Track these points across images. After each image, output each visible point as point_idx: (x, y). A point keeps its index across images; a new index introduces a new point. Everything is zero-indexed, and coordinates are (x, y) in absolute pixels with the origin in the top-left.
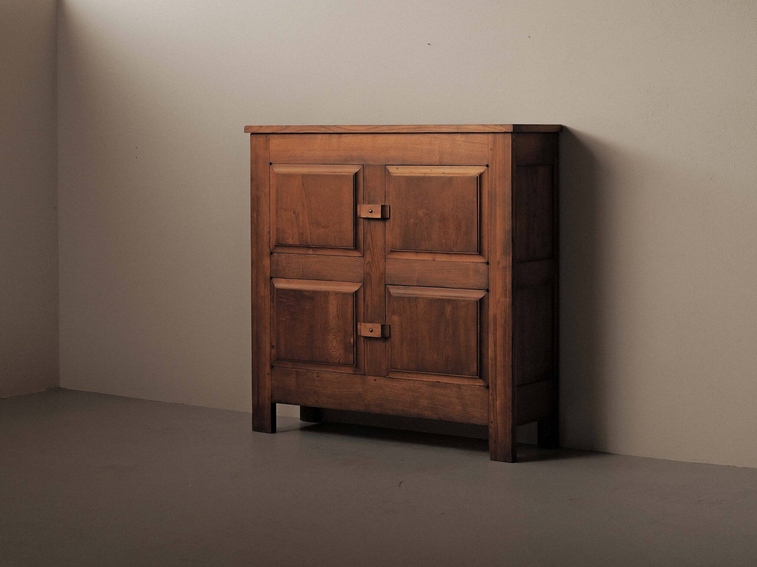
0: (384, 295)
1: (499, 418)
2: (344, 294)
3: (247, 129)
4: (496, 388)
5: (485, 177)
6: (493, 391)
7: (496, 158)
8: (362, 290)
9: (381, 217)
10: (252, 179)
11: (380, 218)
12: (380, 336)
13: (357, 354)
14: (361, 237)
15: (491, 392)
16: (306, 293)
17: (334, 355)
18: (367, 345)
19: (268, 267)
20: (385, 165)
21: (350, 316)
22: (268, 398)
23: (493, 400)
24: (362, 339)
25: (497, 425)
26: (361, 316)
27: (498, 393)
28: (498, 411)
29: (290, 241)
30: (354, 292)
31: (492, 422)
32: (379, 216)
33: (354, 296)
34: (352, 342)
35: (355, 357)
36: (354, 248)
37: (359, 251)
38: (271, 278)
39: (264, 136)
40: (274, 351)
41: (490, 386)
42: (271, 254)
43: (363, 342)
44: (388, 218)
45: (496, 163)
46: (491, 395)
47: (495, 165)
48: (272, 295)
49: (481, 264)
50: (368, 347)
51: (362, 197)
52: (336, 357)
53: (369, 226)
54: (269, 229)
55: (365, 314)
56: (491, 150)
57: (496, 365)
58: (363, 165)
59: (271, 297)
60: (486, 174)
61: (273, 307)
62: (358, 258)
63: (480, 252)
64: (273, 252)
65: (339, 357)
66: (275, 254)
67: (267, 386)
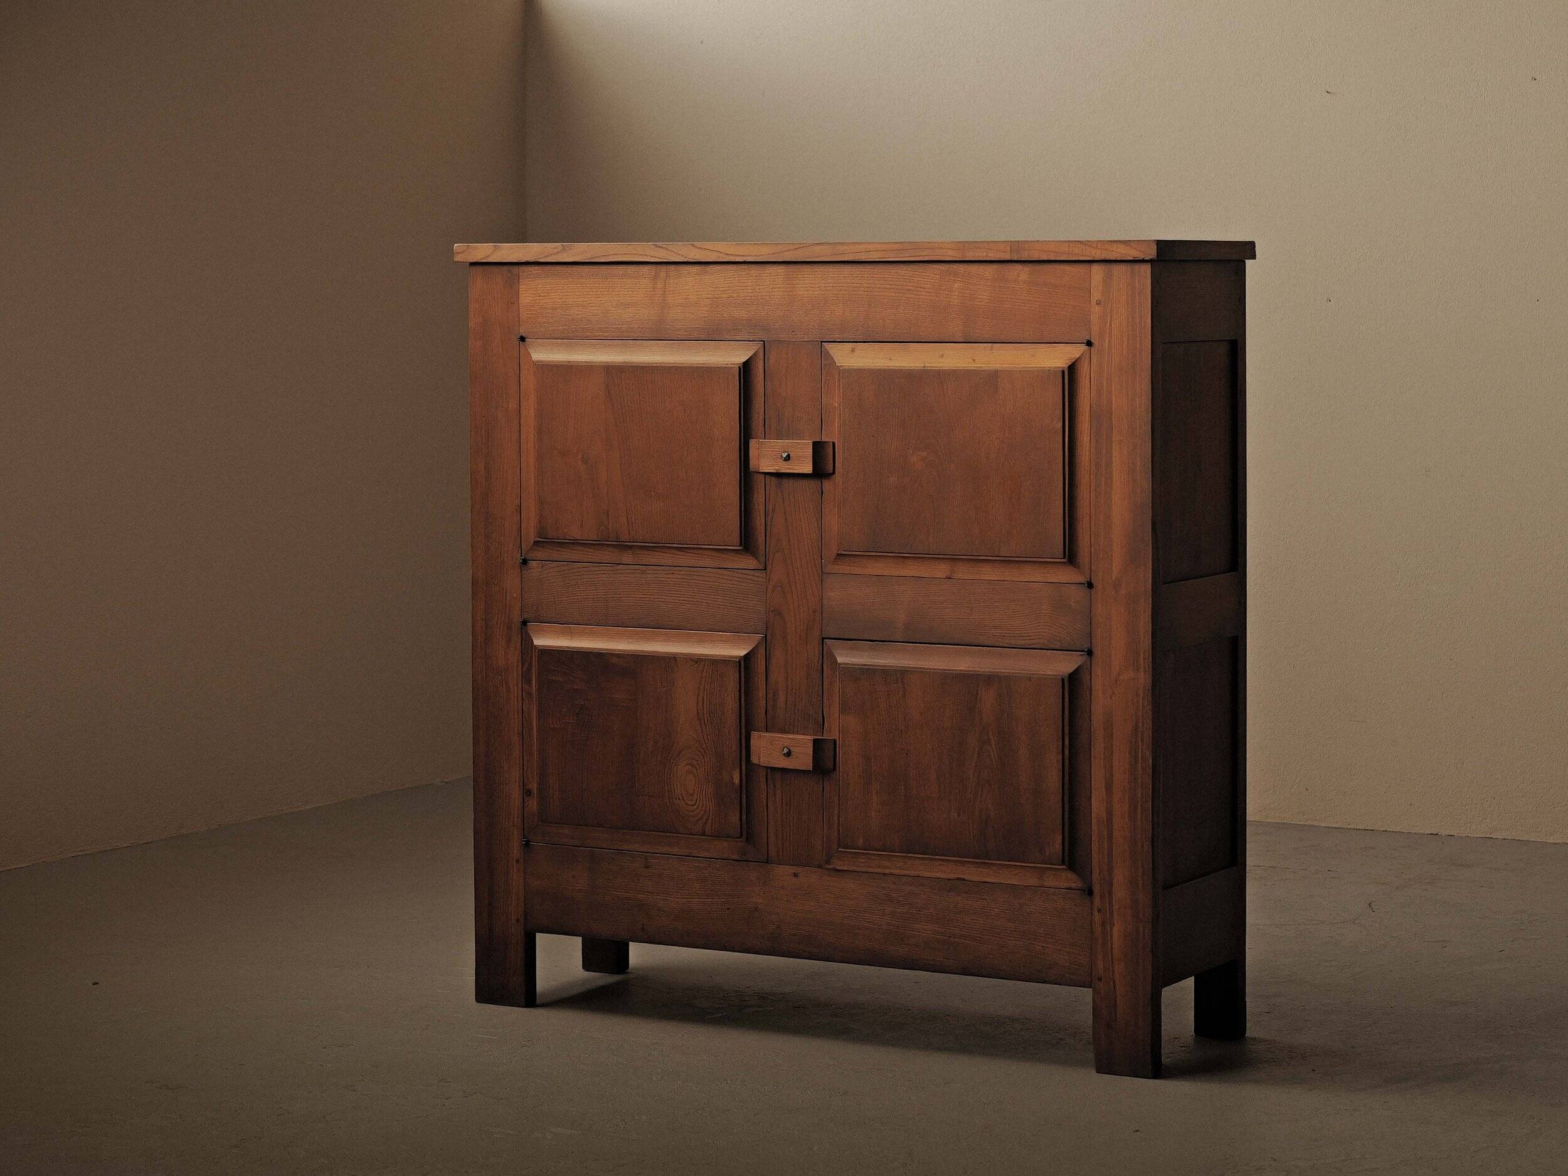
0: (820, 666)
1: (1119, 968)
2: (716, 662)
4: (1110, 894)
5: (1083, 372)
6: (1102, 900)
7: (1111, 325)
8: (762, 651)
9: (813, 469)
10: (474, 379)
11: (811, 472)
12: (810, 768)
13: (749, 810)
14: (759, 521)
15: (1097, 901)
16: (614, 660)
17: (691, 814)
18: (775, 787)
19: (515, 595)
20: (822, 342)
21: (730, 718)
22: (518, 920)
23: (1103, 924)
24: (763, 773)
25: (1114, 985)
26: (759, 716)
27: (1115, 907)
28: (1117, 951)
29: (575, 533)
30: (741, 658)
31: (1100, 979)
32: (808, 469)
33: (743, 666)
34: (737, 781)
35: (744, 817)
36: (740, 548)
37: (755, 555)
38: (524, 623)
39: (503, 270)
40: (533, 805)
41: (1097, 889)
42: (525, 562)
43: (765, 781)
44: (831, 472)
45: (1110, 336)
46: (1099, 911)
47: (1109, 342)
48: (526, 666)
49: (1073, 587)
50: (778, 792)
51: (761, 422)
52: (696, 819)
53: (779, 493)
54: (517, 502)
55: (770, 712)
56: (1098, 303)
57: (1110, 837)
58: (764, 341)
59: (524, 670)
60: (1086, 365)
61: (530, 694)
62: (752, 573)
63: (1071, 556)
64: (528, 557)
65: (702, 818)
66: (533, 564)
67: (514, 891)
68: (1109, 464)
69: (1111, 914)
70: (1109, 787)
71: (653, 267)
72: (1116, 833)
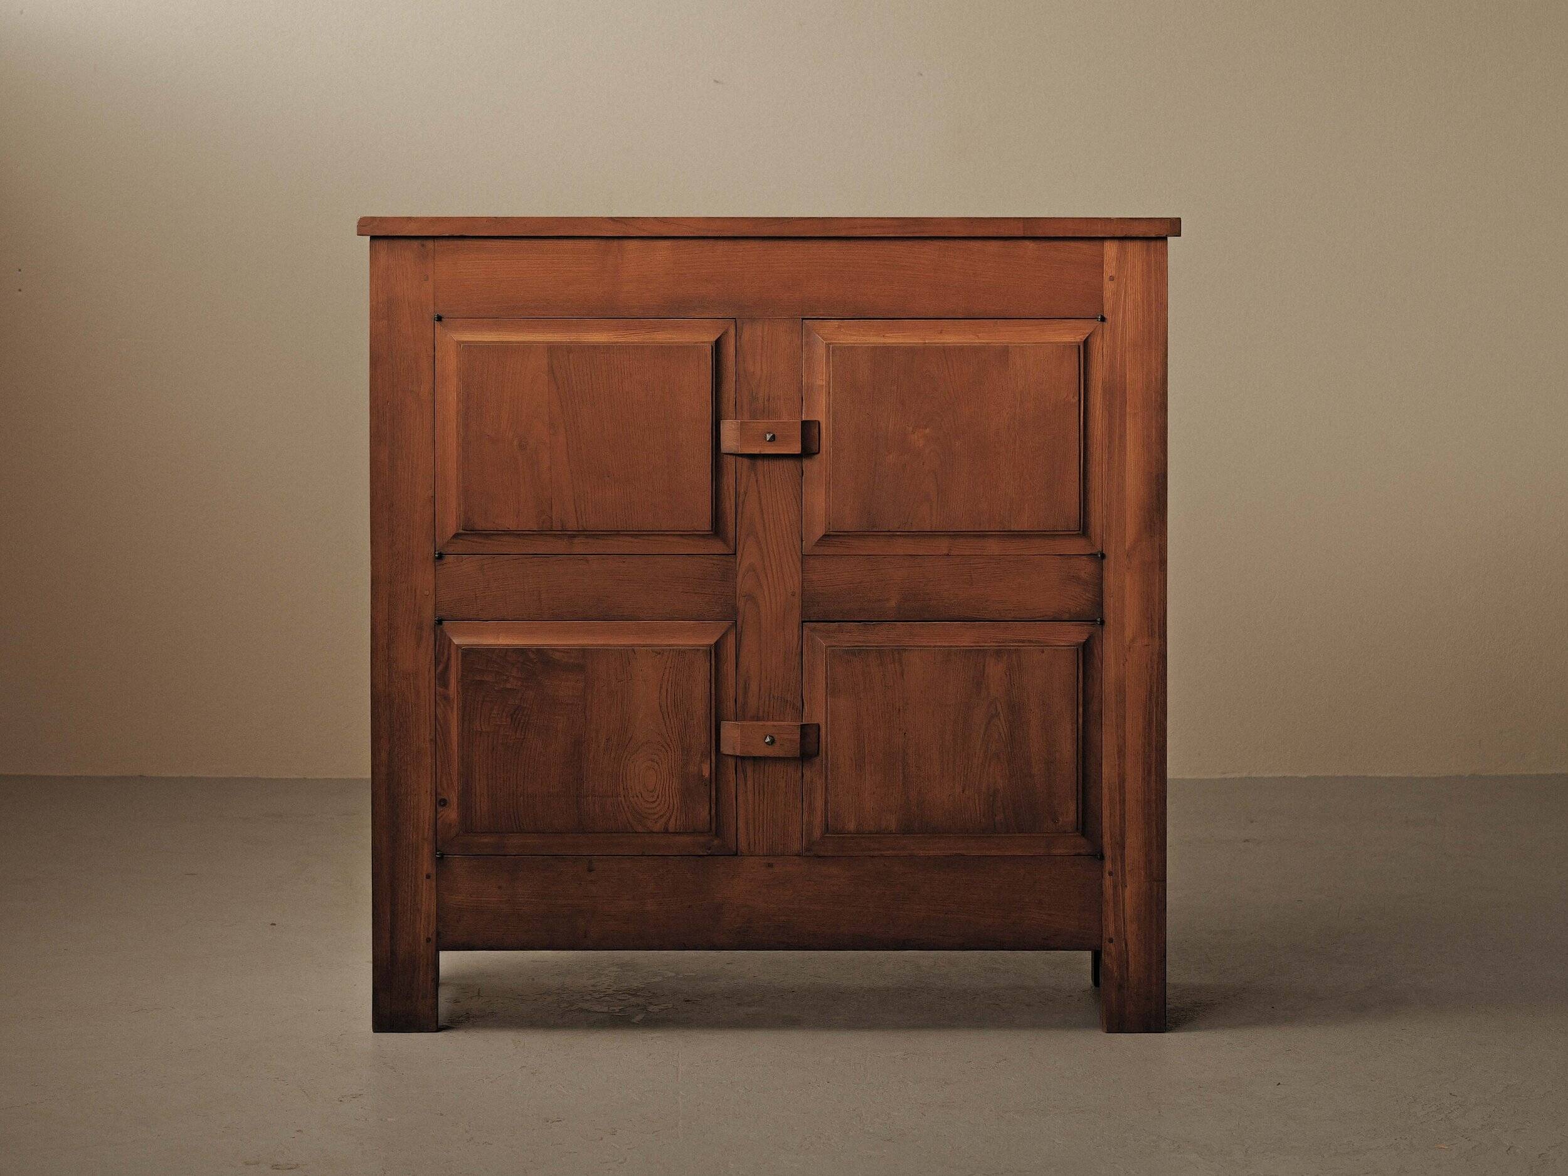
0: (799, 648)
1: (1131, 929)
2: (681, 653)
3: (365, 226)
4: (1123, 855)
5: (1097, 345)
6: (1113, 861)
7: (1125, 301)
8: (731, 640)
9: (802, 449)
10: (375, 361)
11: (800, 453)
12: (798, 754)
13: (717, 803)
14: (729, 505)
15: (1108, 865)
16: (557, 656)
17: (652, 811)
18: (745, 777)
19: (427, 593)
20: (803, 319)
21: (700, 708)
22: (428, 940)
23: (1115, 887)
24: (731, 763)
25: (1126, 945)
26: (729, 705)
27: (1127, 869)
28: (1129, 911)
29: (509, 523)
30: (711, 646)
31: (1111, 941)
32: (796, 449)
33: (713, 655)
34: (706, 773)
35: (713, 811)
36: (710, 533)
37: (725, 541)
38: (440, 622)
39: (415, 244)
40: (452, 814)
41: (1108, 852)
42: (441, 556)
43: (734, 772)
44: (817, 452)
45: (1124, 312)
46: (1110, 874)
47: (1124, 318)
48: (440, 668)
49: (1085, 558)
50: (750, 783)
51: (732, 403)
52: (656, 816)
53: (753, 475)
54: (431, 492)
55: (740, 700)
56: (1112, 279)
57: (1123, 802)
58: (735, 319)
59: (438, 671)
60: (1098, 340)
61: (446, 698)
62: (719, 557)
63: (1084, 529)
64: (443, 552)
65: (662, 816)
66: (449, 559)
67: (423, 908)
68: (1122, 436)
69: (1123, 875)
70: (1121, 753)
71: (603, 243)
72: (1128, 796)
